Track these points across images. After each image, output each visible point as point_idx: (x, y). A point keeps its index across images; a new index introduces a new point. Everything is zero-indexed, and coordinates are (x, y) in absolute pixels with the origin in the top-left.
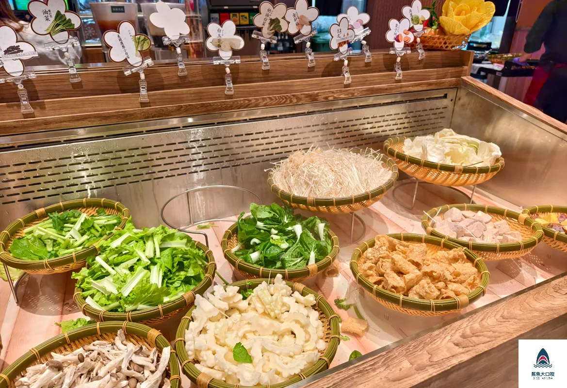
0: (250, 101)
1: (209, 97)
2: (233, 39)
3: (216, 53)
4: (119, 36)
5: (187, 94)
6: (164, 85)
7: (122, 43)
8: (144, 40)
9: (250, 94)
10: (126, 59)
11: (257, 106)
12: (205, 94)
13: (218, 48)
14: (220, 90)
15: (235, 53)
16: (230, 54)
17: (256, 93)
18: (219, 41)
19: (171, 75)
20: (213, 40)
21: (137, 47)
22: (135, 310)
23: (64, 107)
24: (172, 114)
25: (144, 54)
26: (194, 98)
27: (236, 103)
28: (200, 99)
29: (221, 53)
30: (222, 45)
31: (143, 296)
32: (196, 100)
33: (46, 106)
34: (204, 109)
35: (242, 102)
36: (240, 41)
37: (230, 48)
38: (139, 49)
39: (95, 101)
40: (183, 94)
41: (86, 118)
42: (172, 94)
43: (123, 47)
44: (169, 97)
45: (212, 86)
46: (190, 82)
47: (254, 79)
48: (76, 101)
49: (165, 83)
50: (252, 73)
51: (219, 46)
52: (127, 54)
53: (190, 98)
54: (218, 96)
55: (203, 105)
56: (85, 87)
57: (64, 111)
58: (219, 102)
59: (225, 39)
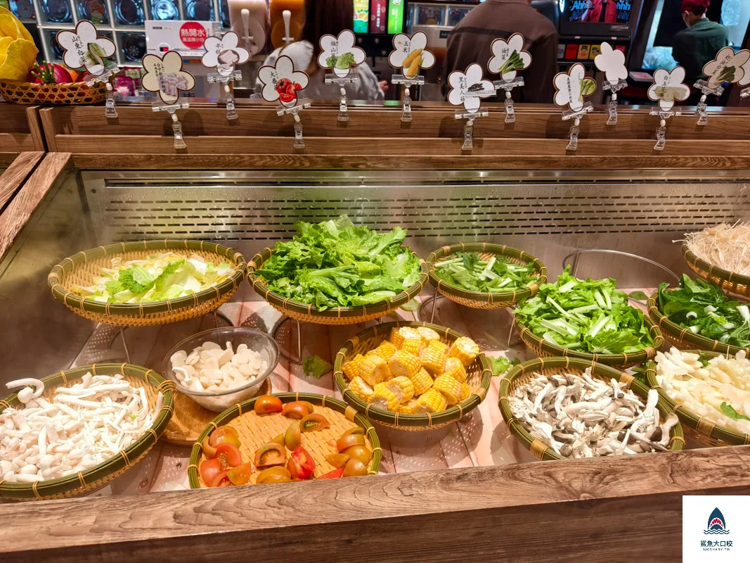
0: (678, 159)
1: (637, 150)
2: (679, 88)
3: (656, 103)
4: (568, 79)
5: (615, 145)
6: (588, 133)
7: (569, 86)
8: (591, 84)
9: (679, 151)
10: (569, 103)
11: (683, 166)
12: (633, 147)
13: (660, 98)
14: (650, 144)
15: (678, 103)
16: (671, 104)
17: (687, 151)
18: (663, 89)
19: (599, 122)
20: (657, 88)
21: (582, 92)
22: (601, 353)
23: (498, 147)
24: (594, 165)
25: (586, 99)
26: (621, 150)
27: (662, 160)
28: (625, 153)
29: (662, 104)
30: (665, 95)
31: (611, 341)
32: (621, 152)
33: (484, 144)
34: (627, 163)
35: (669, 160)
36: (686, 91)
37: (673, 98)
38: (583, 93)
39: (527, 143)
40: (611, 145)
41: (515, 161)
42: (599, 144)
43: (570, 90)
44: (596, 146)
45: (638, 138)
46: (615, 132)
47: (684, 135)
48: (509, 142)
49: (591, 131)
50: (684, 127)
51: (662, 95)
52: (570, 97)
53: (616, 150)
54: (645, 151)
55: (627, 159)
56: (515, 129)
57: (496, 151)
58: (645, 158)
59: (671, 88)
